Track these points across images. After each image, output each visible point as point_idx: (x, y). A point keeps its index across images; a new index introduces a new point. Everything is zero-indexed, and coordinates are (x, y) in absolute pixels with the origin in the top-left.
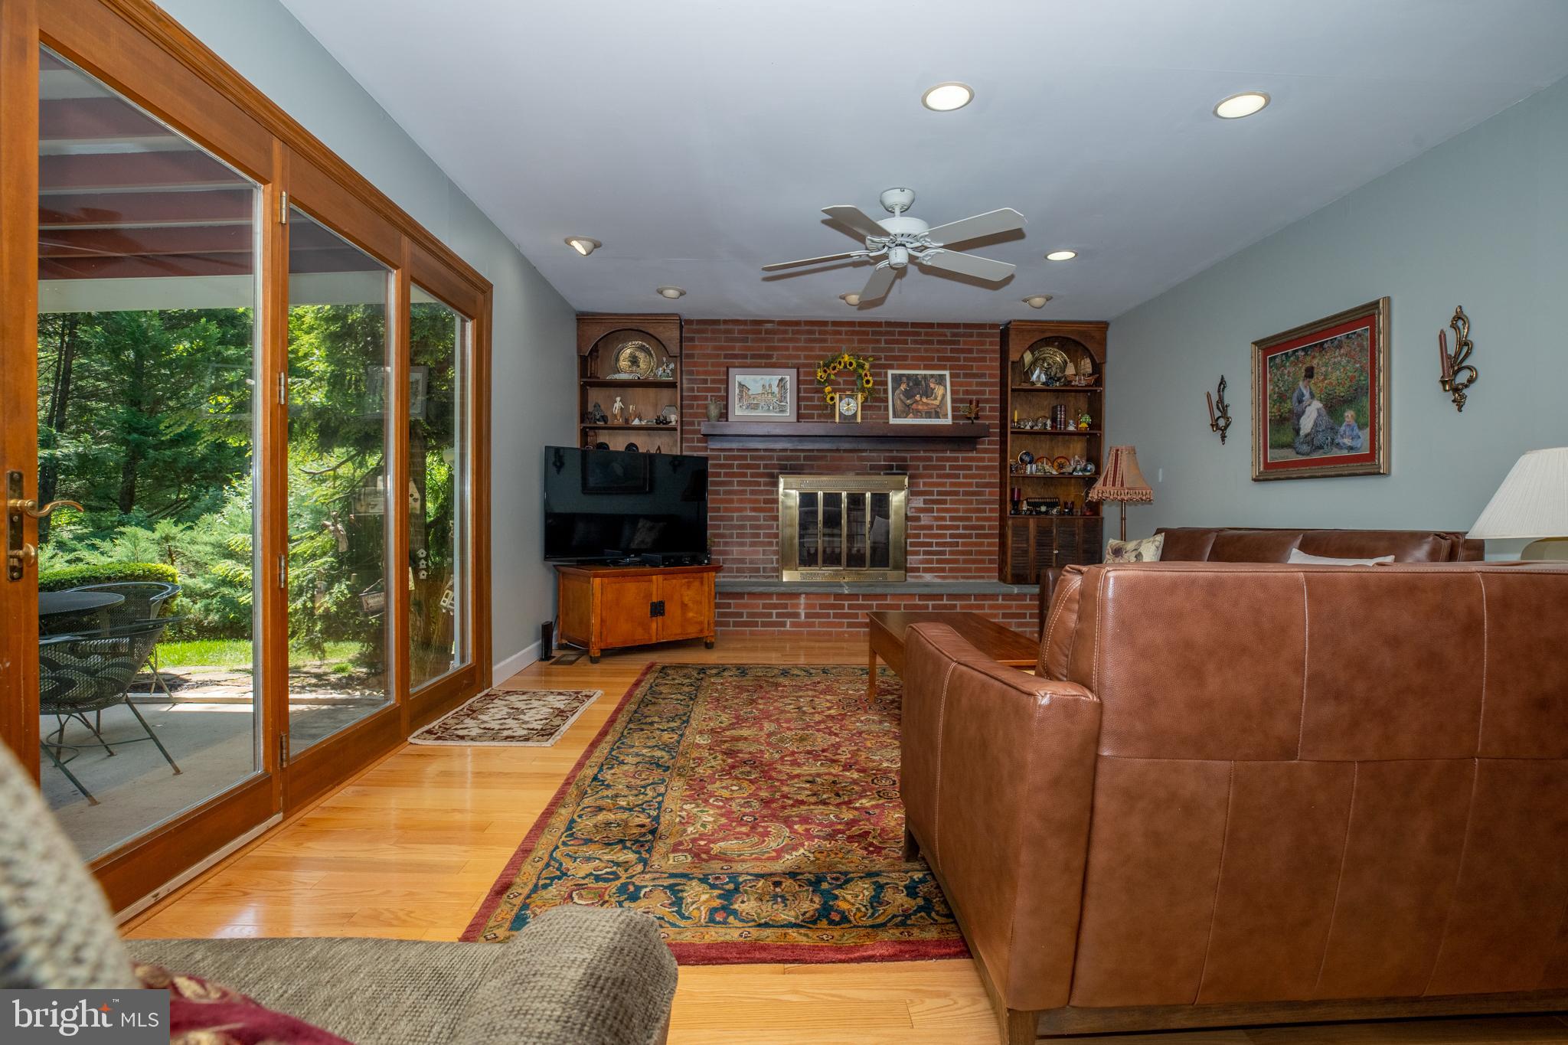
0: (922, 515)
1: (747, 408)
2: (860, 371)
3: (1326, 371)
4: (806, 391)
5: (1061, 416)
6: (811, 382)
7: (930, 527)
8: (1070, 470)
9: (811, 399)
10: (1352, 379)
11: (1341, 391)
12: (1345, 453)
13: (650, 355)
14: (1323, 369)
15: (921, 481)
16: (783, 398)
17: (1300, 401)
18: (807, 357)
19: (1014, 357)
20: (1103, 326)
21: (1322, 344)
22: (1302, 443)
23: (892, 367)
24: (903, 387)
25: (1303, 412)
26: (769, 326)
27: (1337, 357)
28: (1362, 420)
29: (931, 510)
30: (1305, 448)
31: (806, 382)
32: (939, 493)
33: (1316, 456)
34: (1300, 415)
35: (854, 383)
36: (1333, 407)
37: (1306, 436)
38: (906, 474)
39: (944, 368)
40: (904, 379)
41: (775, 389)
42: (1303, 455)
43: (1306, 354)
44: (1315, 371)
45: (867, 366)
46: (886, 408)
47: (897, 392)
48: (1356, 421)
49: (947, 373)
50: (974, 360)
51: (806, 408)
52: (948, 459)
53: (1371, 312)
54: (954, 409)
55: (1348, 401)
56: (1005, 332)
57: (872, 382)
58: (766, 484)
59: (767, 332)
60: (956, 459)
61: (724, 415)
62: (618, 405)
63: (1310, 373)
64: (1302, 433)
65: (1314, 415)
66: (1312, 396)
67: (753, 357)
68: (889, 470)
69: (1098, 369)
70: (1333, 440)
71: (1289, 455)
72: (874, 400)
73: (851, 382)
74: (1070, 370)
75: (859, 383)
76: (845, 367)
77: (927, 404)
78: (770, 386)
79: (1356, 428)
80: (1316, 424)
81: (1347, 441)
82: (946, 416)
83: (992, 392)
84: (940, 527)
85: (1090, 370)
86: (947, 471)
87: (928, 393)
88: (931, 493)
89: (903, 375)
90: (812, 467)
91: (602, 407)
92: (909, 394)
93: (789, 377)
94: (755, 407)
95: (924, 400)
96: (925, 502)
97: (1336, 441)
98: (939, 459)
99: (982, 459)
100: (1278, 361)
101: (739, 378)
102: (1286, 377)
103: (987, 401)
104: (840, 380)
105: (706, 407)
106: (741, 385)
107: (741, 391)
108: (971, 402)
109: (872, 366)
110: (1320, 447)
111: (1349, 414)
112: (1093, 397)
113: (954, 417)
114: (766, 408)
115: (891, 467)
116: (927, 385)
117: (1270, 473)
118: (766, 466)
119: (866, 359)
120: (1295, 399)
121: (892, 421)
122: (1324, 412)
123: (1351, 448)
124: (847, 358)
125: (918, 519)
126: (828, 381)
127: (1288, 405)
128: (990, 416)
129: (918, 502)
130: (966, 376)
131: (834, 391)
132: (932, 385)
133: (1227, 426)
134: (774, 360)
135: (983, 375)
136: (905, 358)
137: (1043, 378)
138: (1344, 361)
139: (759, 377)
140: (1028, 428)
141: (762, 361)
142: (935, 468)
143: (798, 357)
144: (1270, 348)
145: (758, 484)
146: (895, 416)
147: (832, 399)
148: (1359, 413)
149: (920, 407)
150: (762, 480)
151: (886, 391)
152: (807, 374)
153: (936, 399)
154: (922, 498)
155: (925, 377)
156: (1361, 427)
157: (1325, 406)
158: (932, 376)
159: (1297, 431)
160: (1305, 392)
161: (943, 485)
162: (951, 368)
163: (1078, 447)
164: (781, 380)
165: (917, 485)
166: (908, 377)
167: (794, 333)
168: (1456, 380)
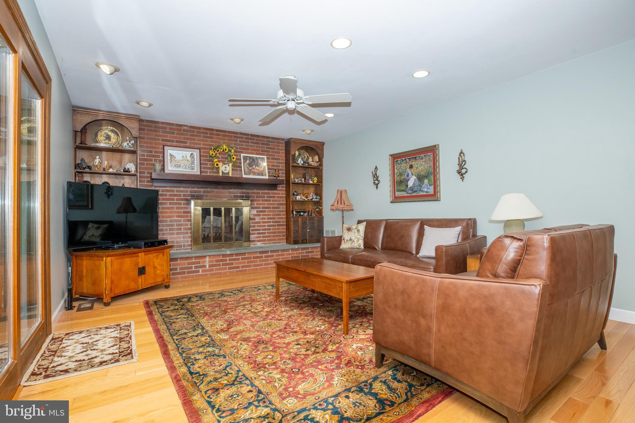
0: (256, 217)
1: (175, 166)
2: (230, 153)
3: (417, 167)
4: (204, 160)
5: (307, 177)
6: (206, 156)
7: (259, 222)
8: (311, 198)
9: (206, 164)
10: (427, 169)
11: (423, 173)
12: (425, 193)
13: (118, 135)
14: (416, 166)
15: (255, 203)
16: (193, 163)
17: (408, 176)
18: (204, 144)
19: (292, 153)
20: (323, 144)
21: (415, 157)
22: (409, 190)
23: (242, 152)
24: (248, 162)
25: (409, 180)
26: (185, 128)
27: (421, 162)
28: (431, 183)
29: (260, 215)
30: (410, 192)
31: (203, 156)
32: (263, 208)
33: (414, 194)
34: (408, 181)
35: (227, 158)
36: (420, 178)
37: (410, 188)
38: (249, 200)
39: (264, 155)
40: (248, 158)
41: (189, 158)
42: (409, 194)
43: (410, 160)
44: (413, 166)
45: (233, 151)
46: (241, 170)
47: (245, 164)
48: (429, 183)
49: (265, 157)
50: (275, 152)
51: (204, 168)
52: (265, 193)
53: (433, 148)
54: (269, 172)
55: (426, 177)
56: (288, 143)
57: (235, 158)
58: (184, 204)
59: (184, 130)
60: (269, 193)
61: (163, 169)
62: (97, 161)
63: (411, 167)
64: (409, 186)
65: (413, 181)
66: (412, 174)
67: (177, 142)
68: (242, 198)
69: (320, 160)
70: (420, 189)
71: (404, 194)
72: (236, 166)
74: (310, 160)
75: (229, 158)
76: (223, 151)
77: (258, 170)
78: (186, 157)
79: (429, 185)
80: (414, 184)
81: (426, 190)
82: (266, 175)
83: (282, 166)
84: (263, 222)
85: (318, 160)
86: (266, 198)
87: (257, 165)
88: (259, 208)
89: (248, 156)
90: (207, 196)
91: (86, 161)
92: (250, 165)
93: (196, 153)
94: (179, 166)
95: (257, 168)
96: (257, 212)
97: (422, 190)
98: (262, 193)
99: (279, 194)
100: (399, 162)
101: (170, 152)
102: (402, 168)
103: (281, 170)
104: (220, 156)
105: (154, 165)
106: (171, 155)
107: (171, 158)
108: (276, 170)
109: (235, 152)
110: (416, 191)
111: (426, 181)
112: (318, 171)
113: (269, 176)
114: (184, 167)
115: (243, 197)
116: (258, 162)
117: (396, 200)
118: (184, 195)
119: (232, 148)
120: (406, 175)
121: (244, 176)
122: (417, 180)
123: (427, 192)
124: (225, 147)
125: (254, 219)
126: (216, 157)
127: (403, 177)
128: (282, 177)
129: (254, 212)
130: (272, 159)
131: (219, 161)
132: (260, 162)
133: (378, 184)
134: (188, 144)
135: (279, 159)
136: (248, 149)
137: (302, 162)
138: (424, 163)
139: (180, 152)
140: (297, 181)
141: (181, 145)
142: (261, 197)
143: (200, 144)
144: (395, 158)
145: (180, 204)
146: (245, 174)
147: (217, 165)
148: (429, 181)
149: (255, 171)
150: (182, 202)
151: (240, 163)
152: (204, 152)
153: (261, 168)
154: (256, 210)
155: (256, 158)
156: (430, 185)
157: (417, 178)
158: (259, 158)
159: (407, 186)
160: (409, 173)
161: (264, 204)
162: (267, 155)
163: (312, 189)
164: (192, 154)
165: (254, 204)
166: (250, 158)
167: (198, 132)
168: (461, 172)
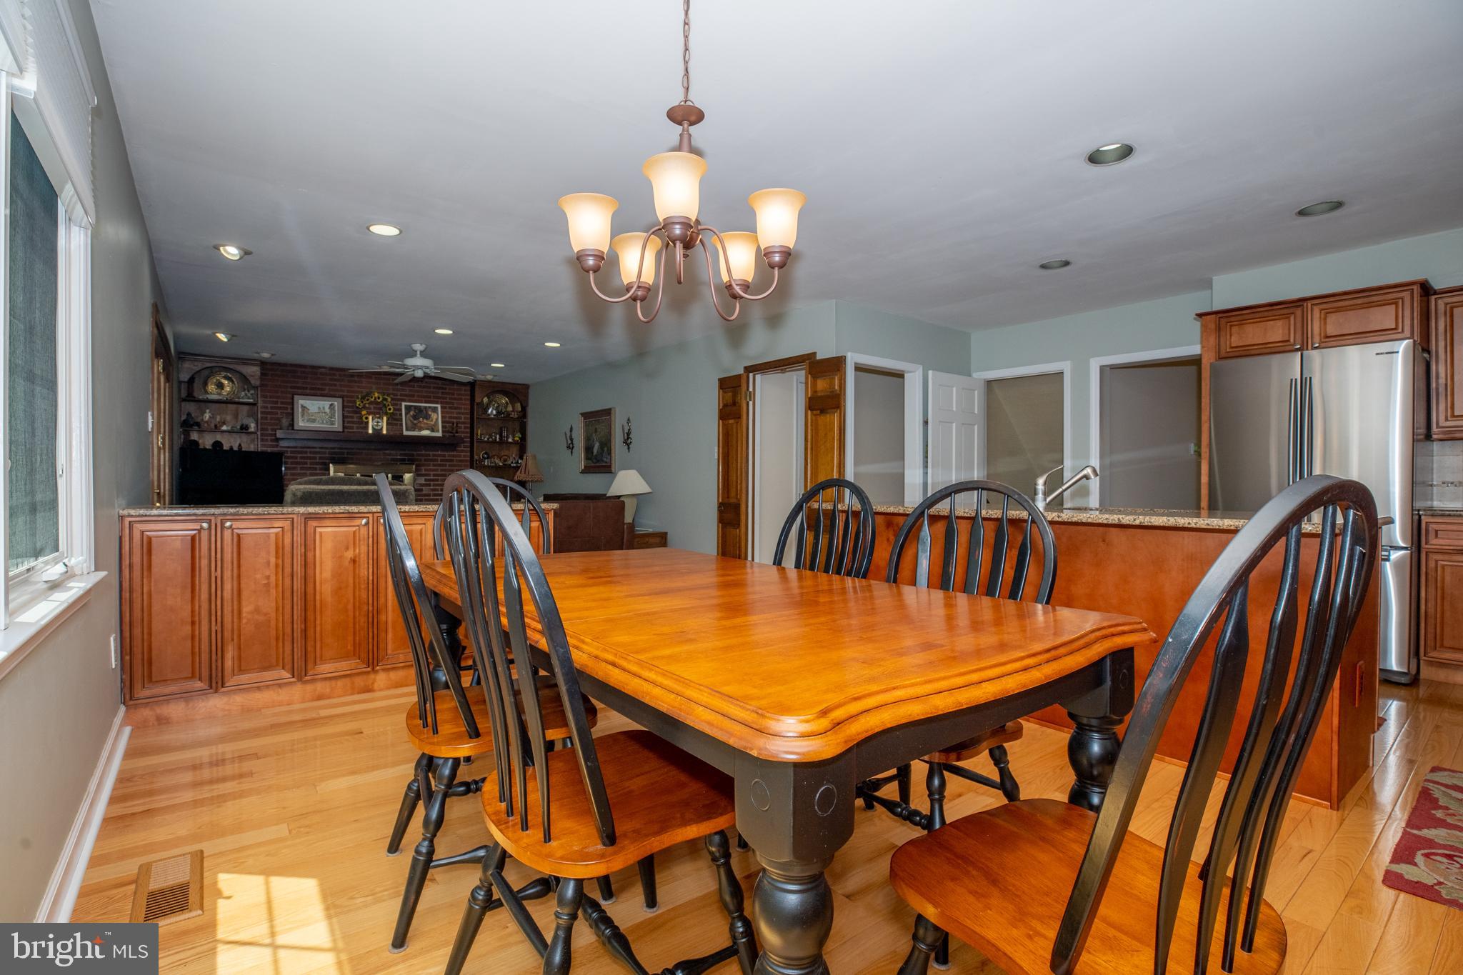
0: (423, 488)
1: (308, 421)
2: (385, 402)
4: (348, 412)
5: (505, 433)
6: (352, 407)
7: (429, 495)
8: (509, 462)
9: (352, 417)
10: (605, 435)
11: (603, 439)
12: (604, 464)
13: (233, 382)
14: (599, 430)
15: (423, 468)
16: (332, 416)
17: (594, 441)
18: (348, 391)
19: (478, 400)
20: (526, 387)
21: (598, 420)
22: (594, 459)
23: (405, 401)
24: (412, 413)
26: (323, 370)
27: (601, 426)
28: (608, 452)
29: (429, 485)
30: (594, 461)
31: (349, 407)
32: (434, 475)
33: (598, 464)
34: (594, 447)
35: (381, 409)
36: (601, 445)
38: (413, 464)
39: (437, 403)
40: (412, 408)
41: (327, 410)
42: (594, 463)
43: (595, 423)
45: (389, 400)
46: (401, 425)
47: (408, 416)
49: (439, 406)
50: (455, 399)
51: (349, 422)
52: (439, 456)
53: (611, 412)
54: (443, 427)
55: (605, 444)
56: (472, 385)
57: (392, 409)
58: (321, 469)
59: (321, 374)
60: (444, 456)
61: (292, 425)
62: (207, 416)
63: (596, 431)
64: (594, 455)
65: (597, 448)
66: (597, 439)
67: (312, 389)
68: (402, 461)
69: (524, 409)
71: (591, 463)
72: (394, 420)
73: (379, 410)
74: (510, 408)
75: (384, 409)
76: (375, 399)
77: (427, 424)
78: (324, 408)
79: (606, 455)
80: (597, 451)
81: (604, 460)
82: (438, 431)
83: (465, 418)
84: (435, 495)
85: (520, 409)
86: (439, 463)
87: (427, 417)
88: (429, 475)
89: (412, 406)
90: (352, 459)
91: (193, 415)
92: (415, 417)
93: (337, 403)
94: (314, 421)
95: (425, 421)
96: (426, 480)
97: (602, 459)
98: (434, 455)
99: (460, 456)
100: (588, 423)
101: (301, 402)
102: (590, 430)
103: (463, 423)
104: (372, 406)
105: (279, 419)
106: (302, 406)
107: (303, 410)
108: (453, 424)
109: (392, 399)
110: (598, 461)
111: (605, 449)
112: (521, 422)
113: (443, 432)
114: (321, 422)
115: (404, 460)
116: (427, 413)
117: (587, 470)
118: (320, 458)
119: (388, 395)
120: (592, 439)
121: (406, 433)
122: (599, 447)
123: (605, 462)
124: (376, 395)
125: (421, 490)
126: (364, 407)
127: (591, 442)
128: (464, 432)
129: (422, 480)
130: (450, 408)
131: (369, 413)
132: (430, 413)
133: (573, 447)
134: (326, 392)
135: (460, 408)
136: (413, 396)
137: (494, 412)
138: (604, 428)
139: (316, 402)
140: (486, 439)
141: (317, 392)
142: (431, 460)
143: (343, 391)
144: (586, 416)
145: (315, 469)
146: (407, 430)
147: (367, 418)
148: (607, 449)
149: (422, 425)
150: (317, 466)
151: (401, 415)
152: (348, 402)
153: (432, 421)
154: (423, 478)
155: (426, 407)
156: (608, 454)
157: (599, 444)
158: (430, 407)
159: (593, 453)
160: (595, 437)
161: (437, 470)
162: (441, 403)
163: (514, 452)
164: (331, 405)
165: (421, 470)
166: (415, 407)
167: (340, 375)
168: (627, 442)
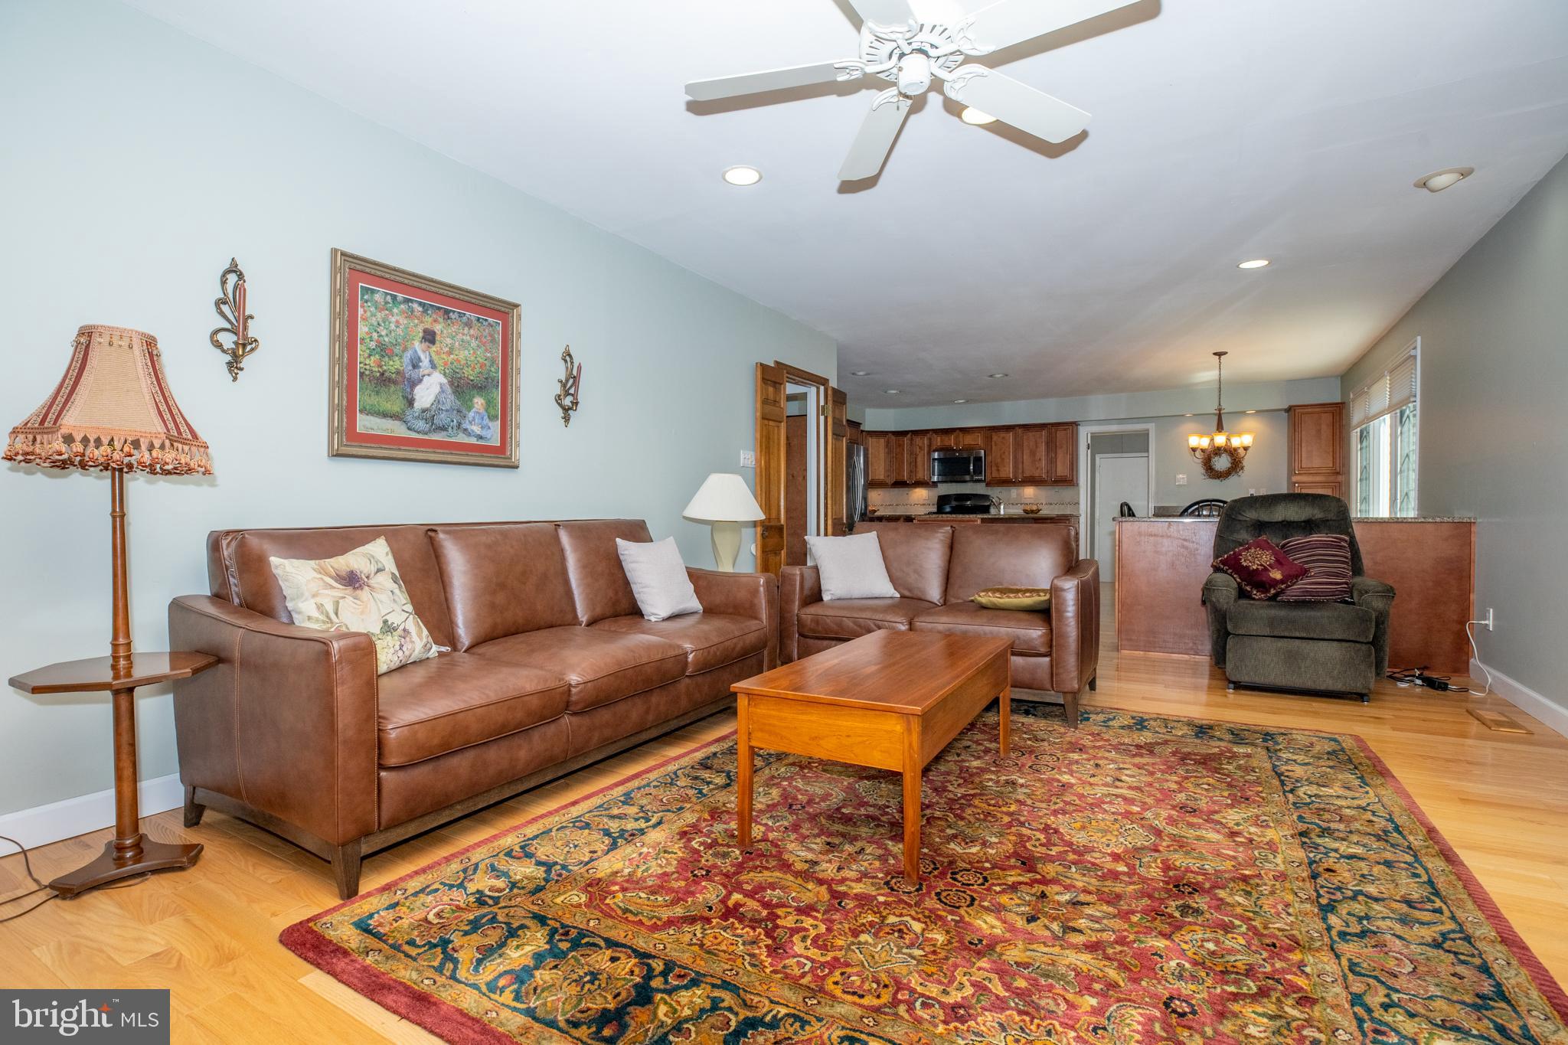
3: (453, 345)
10: (482, 366)
11: (470, 373)
12: (473, 441)
14: (449, 341)
17: (415, 366)
21: (447, 312)
22: (418, 418)
25: (420, 381)
27: (466, 334)
28: (493, 412)
30: (421, 425)
33: (437, 437)
34: (414, 383)
36: (461, 387)
37: (424, 411)
42: (418, 432)
43: (425, 311)
44: (438, 338)
48: (486, 411)
55: (481, 388)
63: (430, 337)
64: (418, 405)
65: (437, 389)
66: (433, 366)
70: (459, 425)
71: (398, 429)
79: (486, 417)
80: (437, 401)
81: (476, 429)
97: (464, 426)
100: (377, 297)
102: (393, 326)
110: (443, 429)
111: (479, 402)
120: (406, 358)
122: (449, 390)
123: (480, 437)
127: (393, 365)
138: (474, 343)
144: (364, 273)
148: (489, 403)
156: (492, 418)
157: (451, 383)
159: (411, 402)
160: (422, 357)
